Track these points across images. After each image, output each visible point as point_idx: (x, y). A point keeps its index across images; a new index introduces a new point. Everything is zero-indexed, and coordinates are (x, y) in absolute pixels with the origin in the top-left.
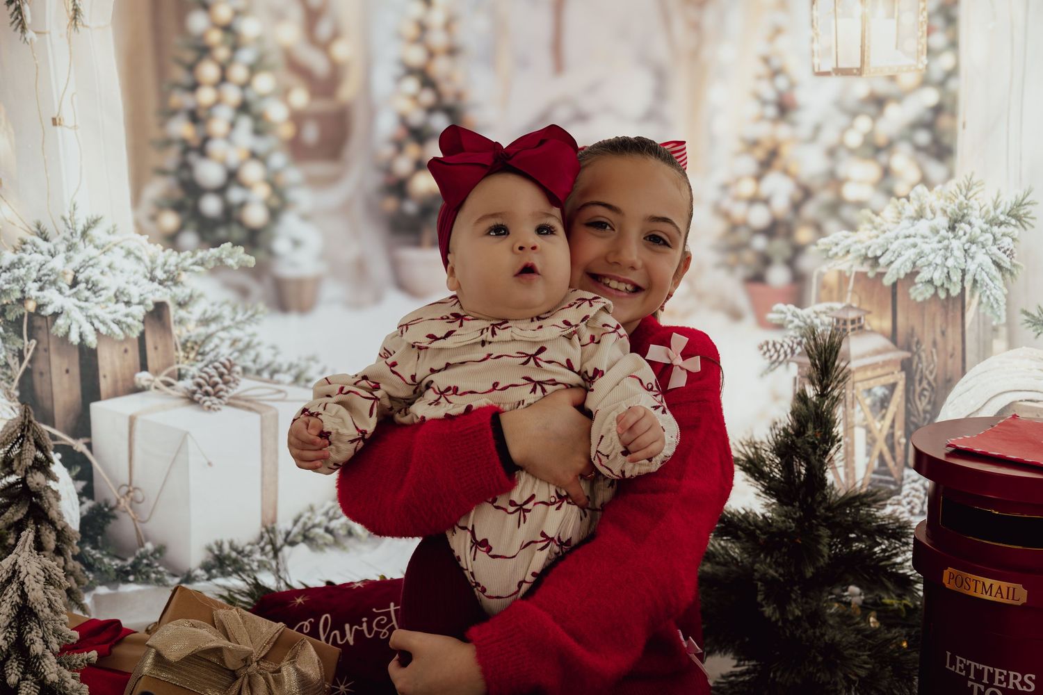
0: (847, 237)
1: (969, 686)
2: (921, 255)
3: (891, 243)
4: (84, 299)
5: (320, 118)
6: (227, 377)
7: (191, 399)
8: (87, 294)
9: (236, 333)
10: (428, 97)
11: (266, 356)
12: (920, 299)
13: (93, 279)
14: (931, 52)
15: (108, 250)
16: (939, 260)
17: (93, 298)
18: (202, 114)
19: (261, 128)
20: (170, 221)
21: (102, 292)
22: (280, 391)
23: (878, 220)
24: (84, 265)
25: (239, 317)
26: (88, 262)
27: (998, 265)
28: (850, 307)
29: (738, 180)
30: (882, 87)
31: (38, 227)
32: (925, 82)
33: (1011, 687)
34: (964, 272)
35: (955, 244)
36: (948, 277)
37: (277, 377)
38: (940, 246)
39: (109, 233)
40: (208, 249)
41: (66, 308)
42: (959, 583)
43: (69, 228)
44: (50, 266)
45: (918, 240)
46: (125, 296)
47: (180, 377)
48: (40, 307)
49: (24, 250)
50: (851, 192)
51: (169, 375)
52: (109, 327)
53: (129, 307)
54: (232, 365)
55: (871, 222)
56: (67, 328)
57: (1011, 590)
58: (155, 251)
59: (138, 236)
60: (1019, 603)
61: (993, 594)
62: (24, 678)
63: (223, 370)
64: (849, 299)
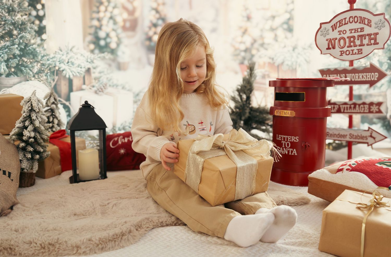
0: (265, 52)
1: (282, 142)
2: (285, 57)
3: (277, 54)
5: (130, 21)
6: (105, 87)
7: (96, 92)
8: (71, 65)
9: (108, 76)
10: (158, 16)
11: (115, 82)
12: (285, 69)
13: (73, 61)
14: (288, 4)
15: (77, 54)
16: (290, 59)
18: (100, 19)
19: (115, 23)
20: (92, 46)
21: (75, 65)
22: (118, 91)
23: (273, 48)
24: (71, 58)
25: (109, 72)
27: (306, 60)
28: (266, 71)
29: (237, 37)
30: (274, 13)
31: (60, 48)
32: (286, 12)
33: (292, 141)
34: (296, 62)
35: (294, 55)
36: (292, 64)
37: (118, 87)
38: (290, 55)
39: (77, 50)
40: (101, 54)
41: (66, 69)
42: (278, 113)
43: (67, 48)
44: (62, 58)
45: (284, 53)
46: (80, 66)
47: (93, 87)
48: (59, 68)
49: (56, 54)
50: (266, 41)
51: (91, 86)
52: (76, 74)
53: (81, 68)
54: (107, 84)
55: (271, 48)
56: (66, 74)
57: (291, 113)
58: (88, 54)
59: (84, 50)
60: (293, 116)
61: (287, 114)
62: (30, 125)
63: (104, 85)
64: (266, 68)
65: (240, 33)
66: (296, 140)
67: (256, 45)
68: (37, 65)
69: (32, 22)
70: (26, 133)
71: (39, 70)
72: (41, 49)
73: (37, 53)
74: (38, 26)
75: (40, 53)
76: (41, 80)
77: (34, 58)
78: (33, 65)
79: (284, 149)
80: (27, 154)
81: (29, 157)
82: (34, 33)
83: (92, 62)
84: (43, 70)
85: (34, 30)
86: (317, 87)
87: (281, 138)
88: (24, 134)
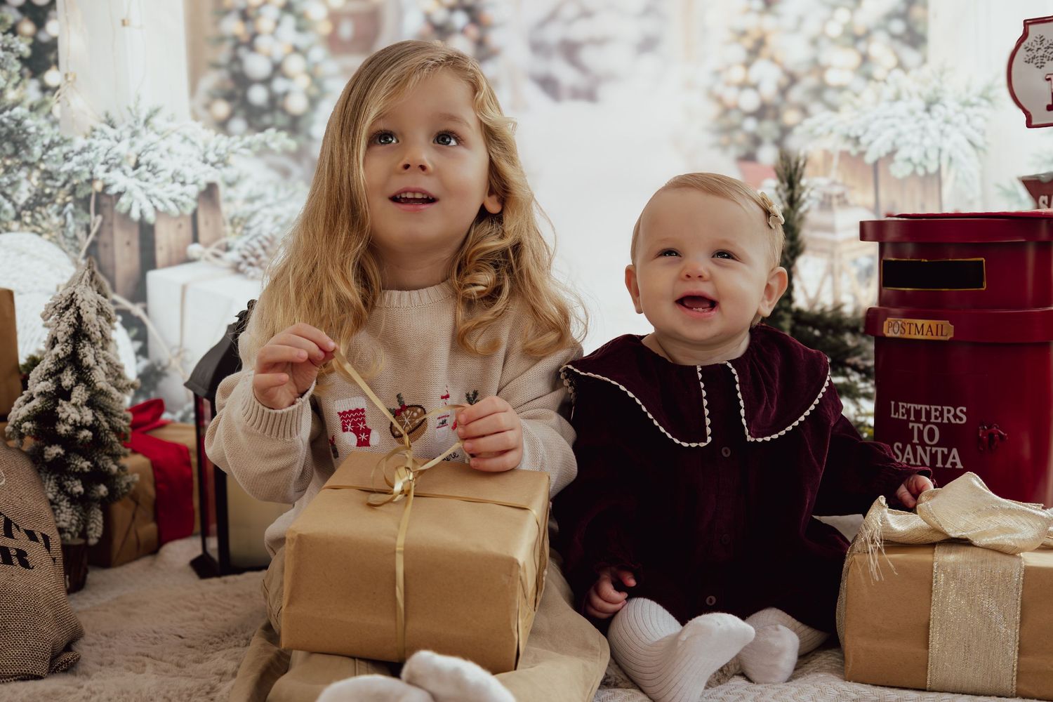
0: (830, 118)
1: (910, 427)
2: (899, 135)
3: (871, 123)
4: (144, 179)
5: (355, 16)
6: (269, 250)
7: (236, 269)
8: (148, 175)
9: (278, 210)
12: (900, 175)
13: (153, 162)
16: (916, 140)
17: (153, 180)
18: (252, 13)
19: (303, 25)
20: (222, 109)
21: (160, 174)
23: (858, 102)
24: (146, 150)
26: (149, 146)
27: (972, 143)
28: (834, 183)
29: (729, 67)
31: (107, 115)
33: (945, 421)
34: (940, 150)
35: (931, 124)
36: (926, 156)
38: (917, 126)
39: (168, 120)
40: (254, 135)
41: (129, 188)
42: (896, 330)
43: (133, 117)
44: (116, 150)
45: (896, 121)
46: (181, 176)
47: (227, 249)
48: (106, 187)
49: (94, 137)
50: (832, 77)
51: (219, 247)
52: (165, 205)
53: (184, 186)
54: (274, 239)
55: (852, 103)
56: (129, 205)
57: (940, 327)
58: (208, 136)
59: (193, 123)
60: (948, 338)
61: (925, 333)
62: (77, 383)
63: (266, 243)
64: (835, 175)
65: (738, 53)
66: (957, 420)
67: (796, 94)
68: (28, 178)
69: (9, 27)
70: (68, 411)
71: (36, 195)
72: (42, 122)
73: (29, 134)
74: (30, 41)
75: (38, 134)
76: (42, 228)
77: (16, 154)
78: (15, 179)
79: (919, 449)
80: (68, 480)
81: (79, 493)
82: (17, 66)
83: (223, 162)
84: (50, 195)
85: (18, 55)
86: (1023, 240)
87: (908, 411)
88: (60, 416)
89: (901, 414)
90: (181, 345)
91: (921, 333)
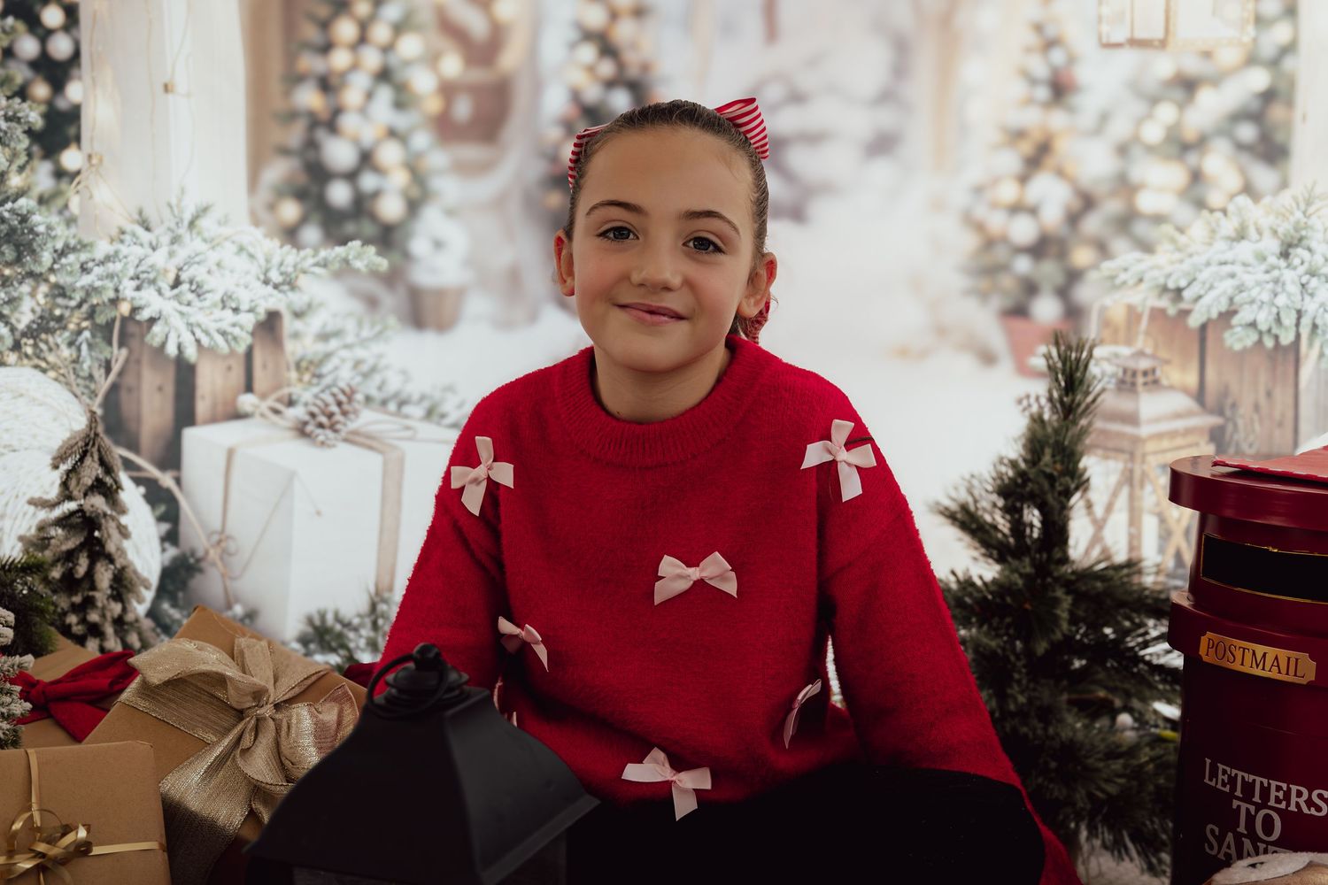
0: (1140, 261)
1: (1234, 807)
2: (1241, 289)
3: (1200, 271)
4: (186, 302)
5: (475, 90)
6: (346, 407)
7: (301, 431)
8: (191, 296)
9: (360, 353)
10: (607, 68)
11: (394, 383)
12: (1238, 347)
13: (198, 279)
14: (1260, 21)
15: (218, 245)
16: (1265, 297)
17: (196, 303)
18: (334, 81)
19: (402, 101)
20: (290, 211)
21: (207, 295)
22: (408, 428)
23: (1182, 239)
24: (189, 262)
25: (366, 333)
26: (193, 258)
28: (1141, 354)
29: (996, 181)
30: (1192, 66)
31: (140, 213)
32: (1252, 60)
33: (1293, 808)
34: (1299, 314)
35: (1288, 275)
36: (1278, 320)
37: (407, 409)
38: (1267, 277)
39: (219, 223)
40: (333, 248)
41: (164, 313)
42: (1220, 654)
43: (175, 216)
44: (149, 261)
45: (1238, 269)
46: (233, 300)
47: (291, 403)
48: (135, 310)
49: (122, 241)
50: (1147, 202)
51: (279, 400)
52: (212, 339)
53: (238, 314)
54: (353, 392)
55: (1173, 241)
56: (164, 337)
57: (1293, 661)
58: (271, 248)
59: (252, 229)
60: (1304, 681)
61: (1267, 668)
63: (342, 398)
64: (1141, 342)
65: (1010, 161)
66: (1313, 809)
67: (1092, 224)
68: (33, 294)
69: (16, 88)
71: (41, 317)
72: (54, 219)
73: (37, 234)
74: (43, 108)
75: (49, 235)
76: (47, 362)
77: (18, 260)
78: (15, 294)
82: (25, 142)
83: (290, 284)
84: (60, 319)
85: (26, 128)
89: (1220, 781)
90: (223, 531)
91: (1261, 666)
